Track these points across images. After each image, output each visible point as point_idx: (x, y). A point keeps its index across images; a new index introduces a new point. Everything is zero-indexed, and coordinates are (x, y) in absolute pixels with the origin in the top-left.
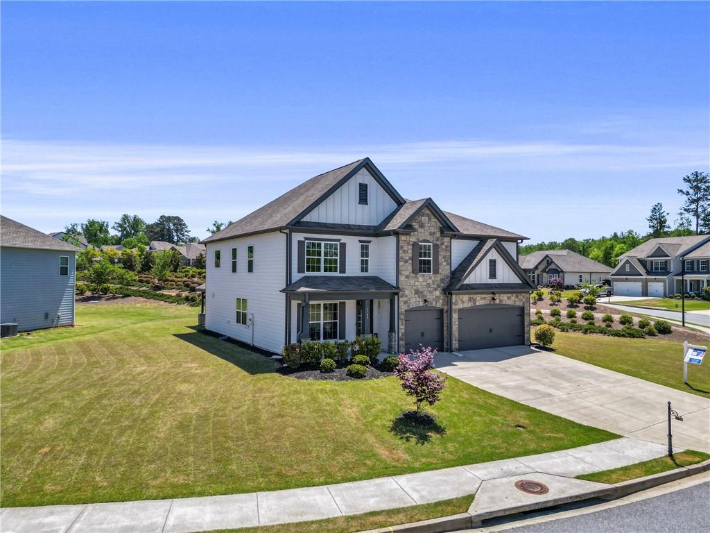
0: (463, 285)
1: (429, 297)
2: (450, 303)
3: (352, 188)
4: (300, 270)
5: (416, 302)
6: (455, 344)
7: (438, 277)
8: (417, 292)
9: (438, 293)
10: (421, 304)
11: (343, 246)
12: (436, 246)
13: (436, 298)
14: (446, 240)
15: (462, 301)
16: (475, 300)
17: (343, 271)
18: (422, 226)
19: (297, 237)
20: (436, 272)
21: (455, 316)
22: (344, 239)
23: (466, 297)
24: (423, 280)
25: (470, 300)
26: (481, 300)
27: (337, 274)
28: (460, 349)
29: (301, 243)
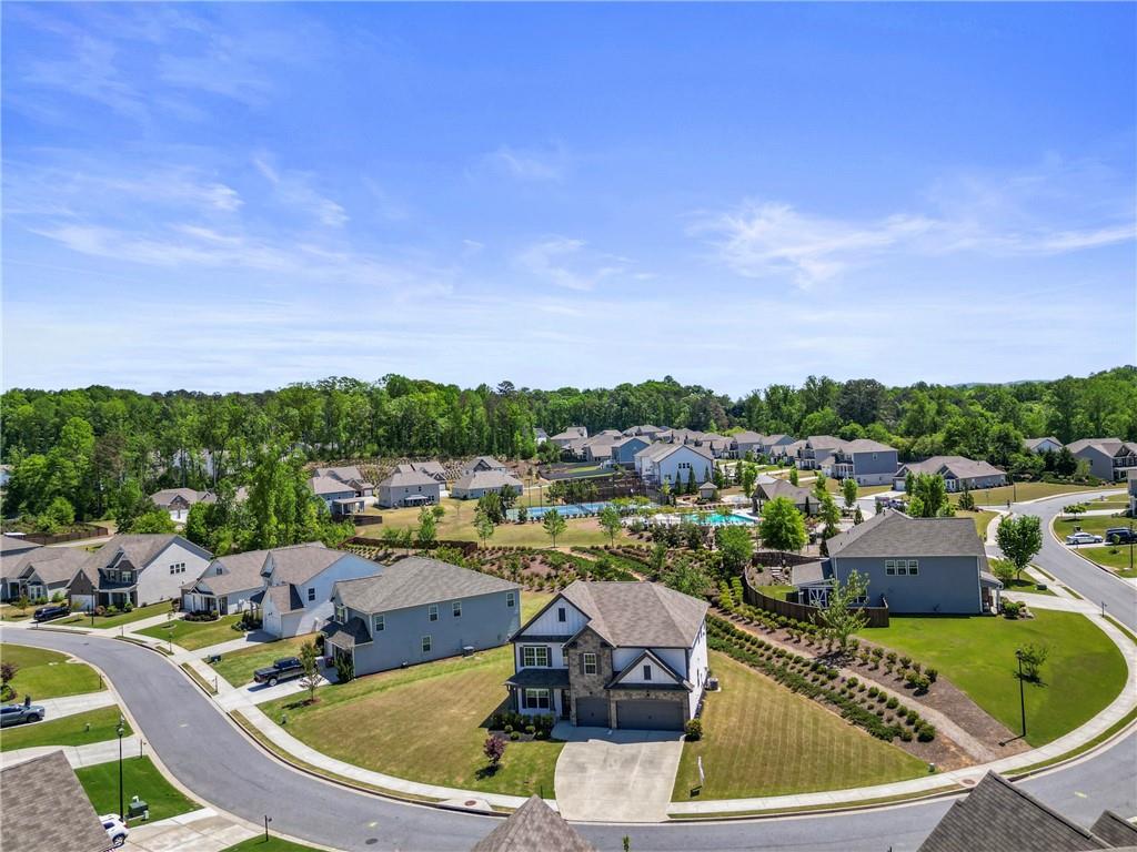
0: (617, 684)
1: (594, 690)
2: (608, 695)
3: (554, 611)
4: (522, 665)
5: (584, 693)
6: (614, 725)
7: (602, 677)
8: (584, 686)
9: (602, 688)
10: (588, 695)
11: (550, 649)
12: (598, 656)
13: (599, 690)
14: (607, 651)
15: (620, 696)
16: (631, 695)
17: (550, 665)
18: (586, 642)
19: (519, 645)
20: (599, 673)
21: (613, 705)
22: (549, 645)
23: (622, 693)
24: (589, 678)
25: (626, 694)
26: (636, 695)
27: (546, 667)
28: (618, 728)
29: (521, 649)
